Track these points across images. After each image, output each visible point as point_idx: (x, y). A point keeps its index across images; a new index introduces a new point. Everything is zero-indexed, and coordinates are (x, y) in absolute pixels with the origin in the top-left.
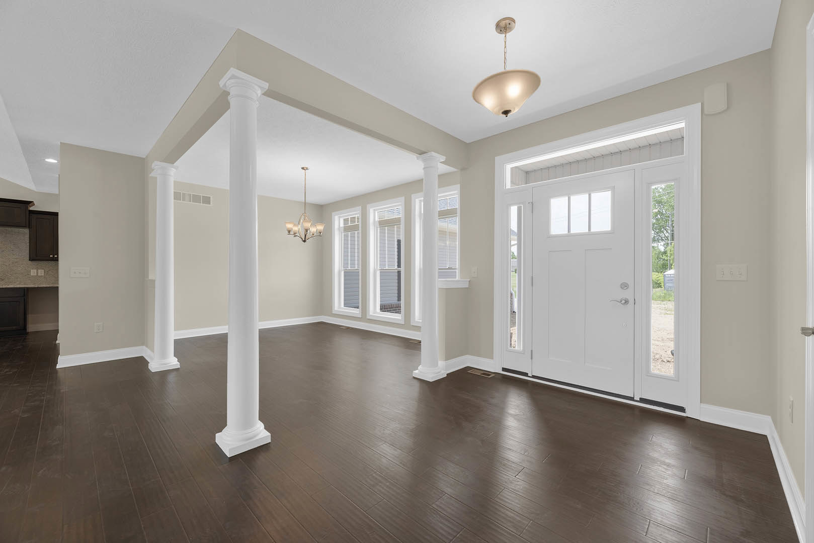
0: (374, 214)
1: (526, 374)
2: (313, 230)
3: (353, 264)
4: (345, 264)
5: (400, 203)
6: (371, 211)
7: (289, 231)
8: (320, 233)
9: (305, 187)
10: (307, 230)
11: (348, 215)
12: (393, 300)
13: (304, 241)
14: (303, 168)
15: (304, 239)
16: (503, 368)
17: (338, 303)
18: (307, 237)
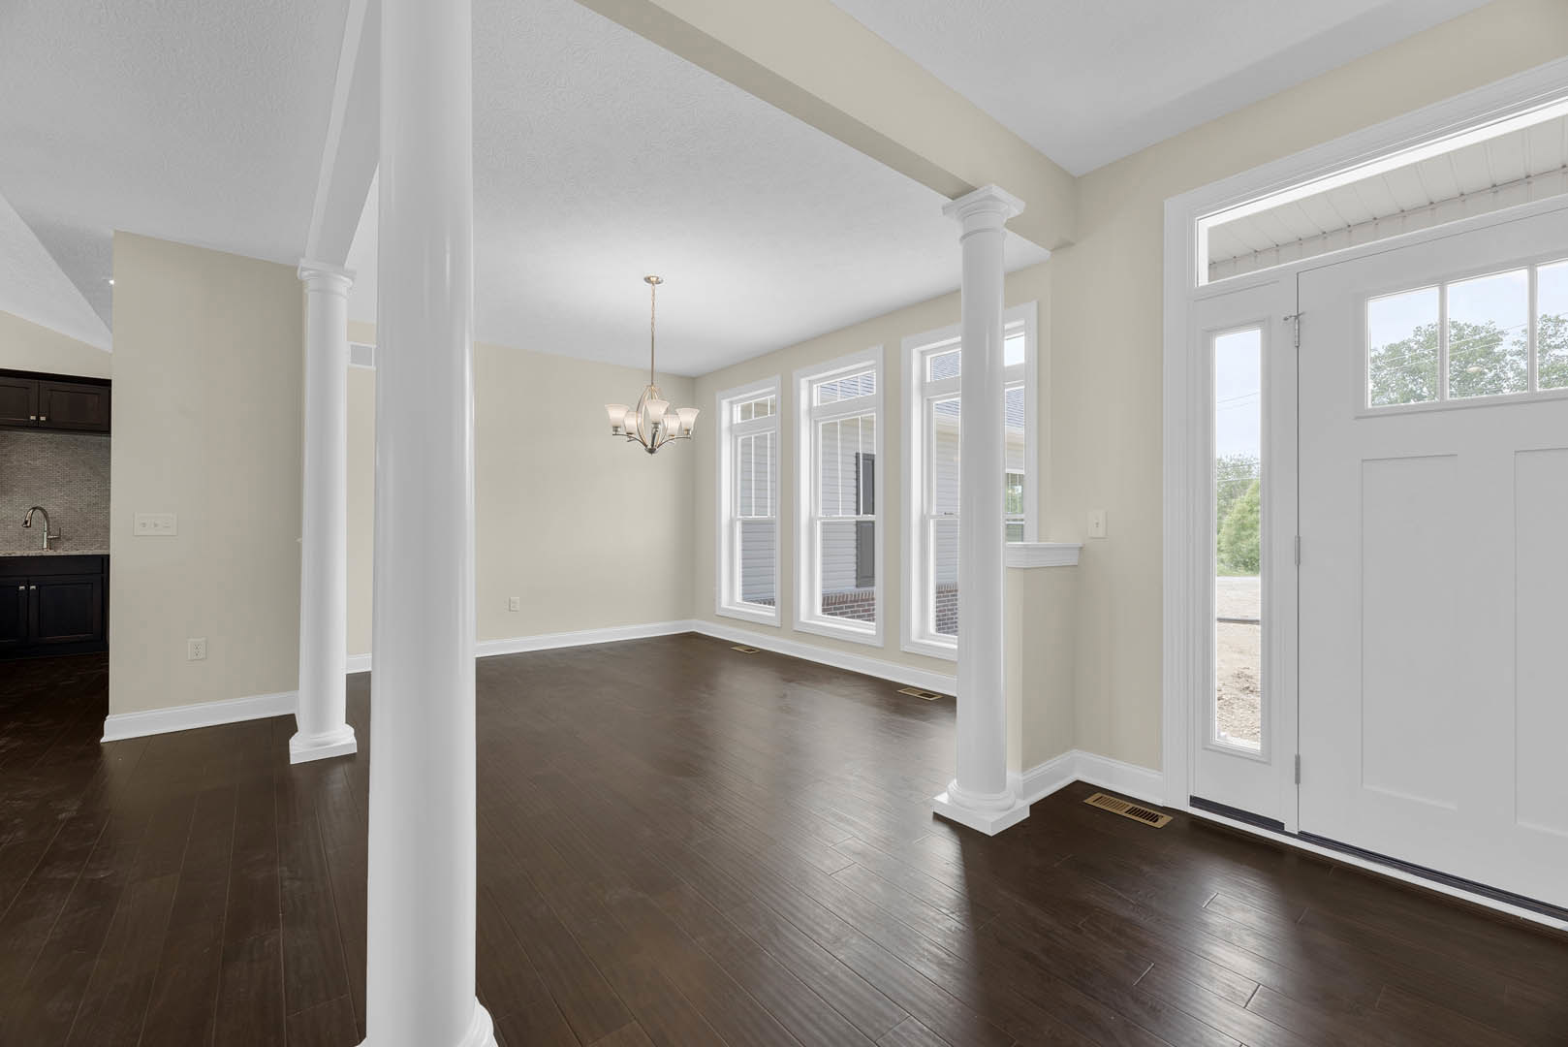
0: (809, 393)
1: (1277, 826)
2: (672, 424)
3: (761, 508)
4: (746, 508)
5: (872, 362)
6: (804, 383)
7: (616, 428)
8: (688, 430)
9: (653, 324)
10: (656, 425)
11: (750, 398)
12: (848, 585)
13: (652, 451)
14: (648, 280)
15: (650, 446)
16: (1191, 797)
17: (730, 592)
18: (658, 441)
